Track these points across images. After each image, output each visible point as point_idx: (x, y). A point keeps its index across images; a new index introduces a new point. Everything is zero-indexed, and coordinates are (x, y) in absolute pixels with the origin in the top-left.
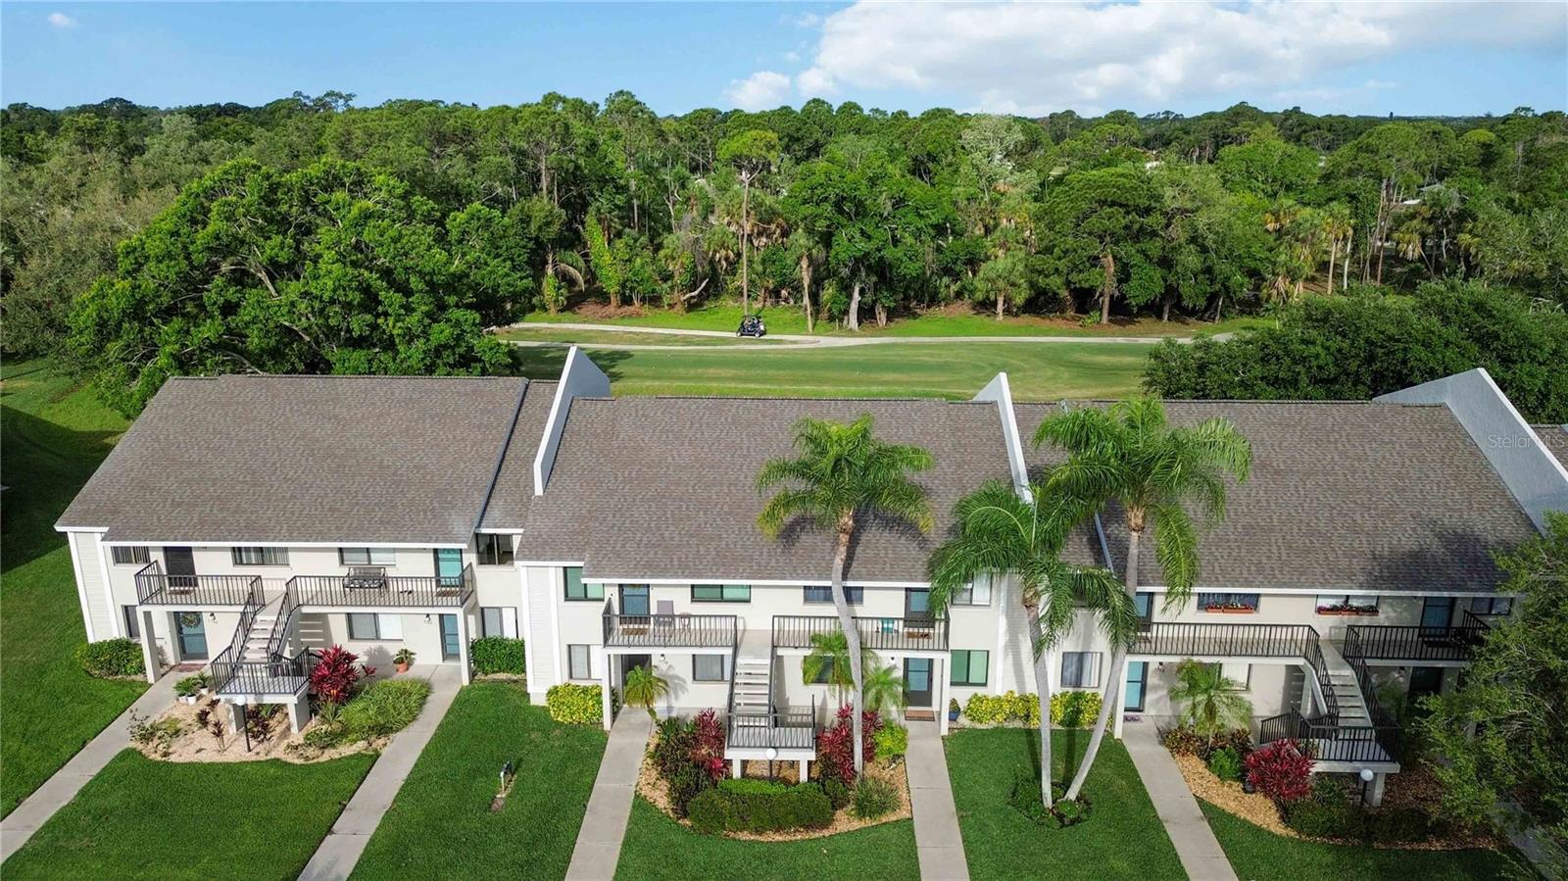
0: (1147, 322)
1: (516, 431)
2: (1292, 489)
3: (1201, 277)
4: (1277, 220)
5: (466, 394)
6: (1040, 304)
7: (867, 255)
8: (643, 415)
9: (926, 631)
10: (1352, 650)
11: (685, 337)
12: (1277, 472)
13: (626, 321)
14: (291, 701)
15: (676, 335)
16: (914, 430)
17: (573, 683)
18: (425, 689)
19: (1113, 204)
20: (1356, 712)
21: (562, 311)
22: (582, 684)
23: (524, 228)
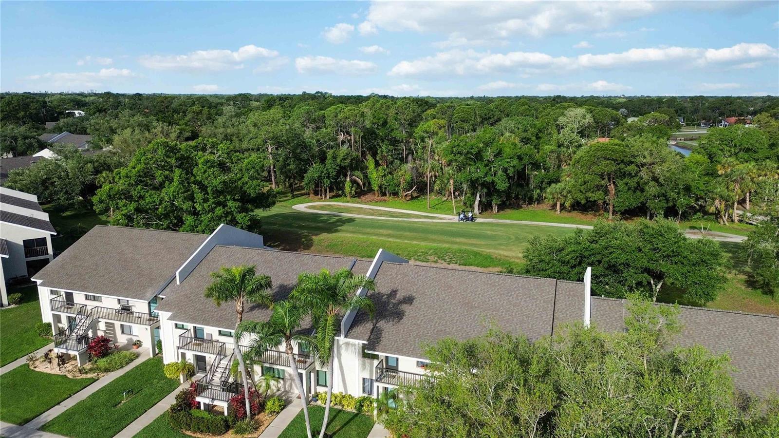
3: (661, 198)
4: (723, 169)
9: (307, 360)
14: (77, 354)
18: (137, 356)
19: (608, 159)
21: (352, 198)
23: (335, 161)
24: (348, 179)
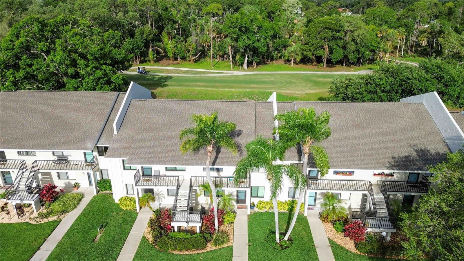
0: (338, 67)
1: (113, 110)
2: (368, 134)
3: (355, 52)
4: (381, 33)
5: (97, 98)
6: (305, 61)
7: (249, 45)
8: (153, 106)
9: (244, 180)
10: (384, 188)
11: (192, 71)
12: (363, 128)
13: (175, 66)
14: (33, 203)
15: (189, 71)
16: (243, 112)
17: (128, 196)
18: (82, 195)
19: (328, 29)
20: (383, 211)
21: (155, 62)
22: (131, 196)
23: (142, 36)
24: (151, 50)
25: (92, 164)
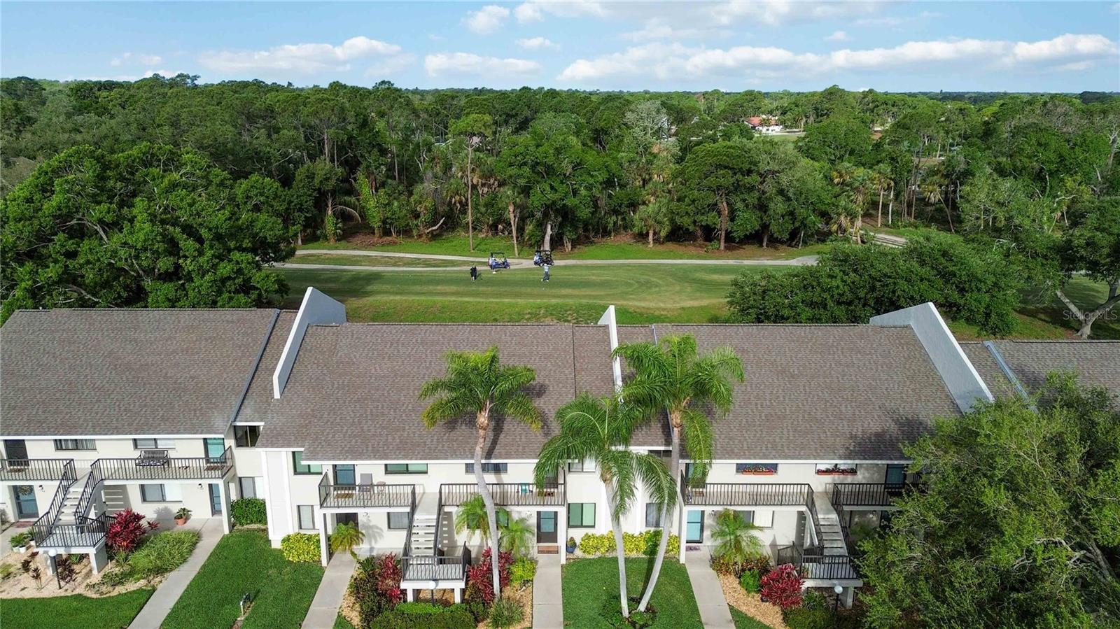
0: (750, 249)
1: (267, 349)
2: (801, 388)
3: (786, 218)
4: (841, 176)
5: (232, 322)
6: (678, 235)
7: (554, 203)
8: (357, 338)
9: (552, 490)
11: (426, 260)
12: (792, 377)
13: (386, 248)
14: (92, 551)
15: (419, 259)
16: (549, 347)
17: (302, 532)
18: (196, 537)
19: (726, 167)
20: (837, 546)
21: (339, 240)
22: (308, 532)
23: (309, 182)
24: (330, 212)
25: (222, 465)
